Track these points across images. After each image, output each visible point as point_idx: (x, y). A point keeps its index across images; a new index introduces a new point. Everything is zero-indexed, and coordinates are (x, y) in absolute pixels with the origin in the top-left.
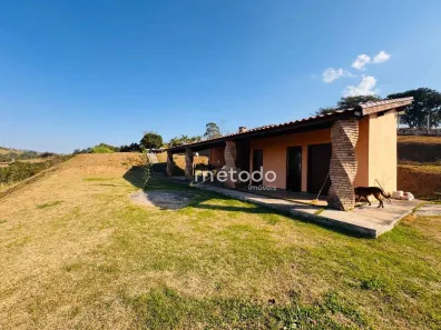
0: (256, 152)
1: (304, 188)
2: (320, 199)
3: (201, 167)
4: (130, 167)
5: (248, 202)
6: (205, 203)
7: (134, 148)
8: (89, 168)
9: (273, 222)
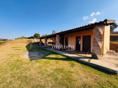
0: (66, 38)
1: (81, 49)
2: (88, 54)
3: (50, 43)
4: (28, 43)
5: (64, 56)
6: (48, 56)
7: (32, 38)
8: (15, 44)
9: (73, 65)
